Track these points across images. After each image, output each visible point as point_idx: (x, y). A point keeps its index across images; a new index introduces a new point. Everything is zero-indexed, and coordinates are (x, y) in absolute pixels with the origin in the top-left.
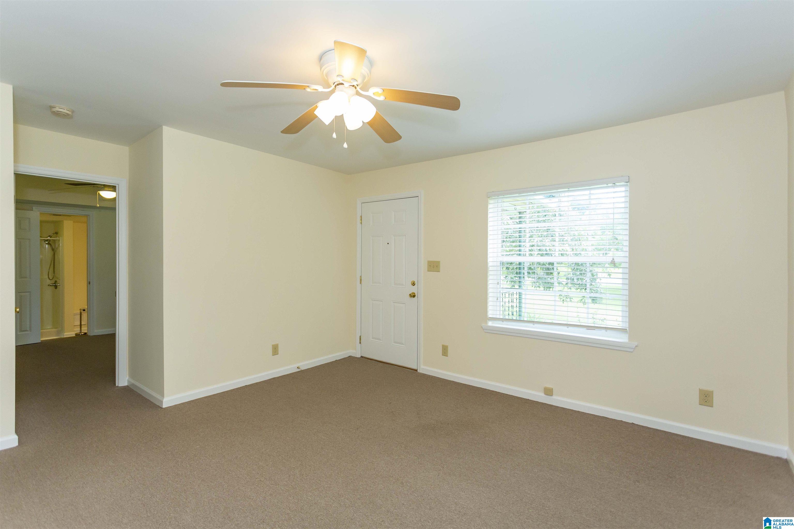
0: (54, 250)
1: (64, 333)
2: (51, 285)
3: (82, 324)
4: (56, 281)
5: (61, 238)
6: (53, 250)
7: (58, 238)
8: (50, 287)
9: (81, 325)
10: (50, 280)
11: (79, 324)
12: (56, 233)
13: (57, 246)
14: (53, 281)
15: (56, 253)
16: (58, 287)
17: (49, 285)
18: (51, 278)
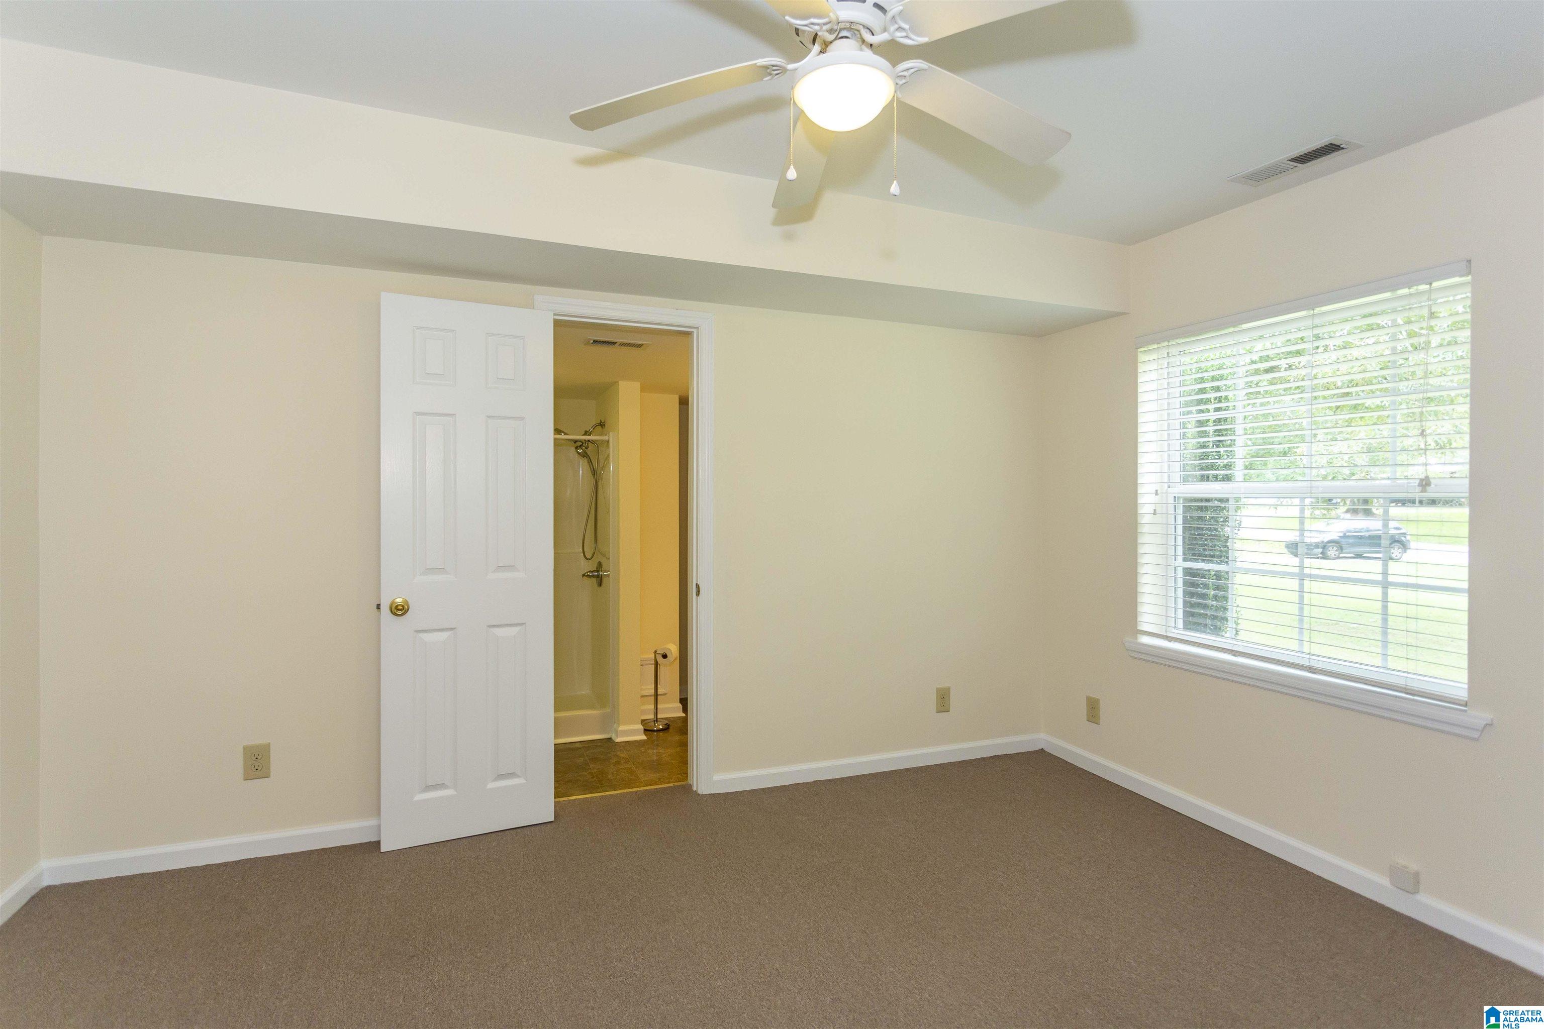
0: (596, 474)
1: (619, 725)
2: (588, 575)
3: (660, 691)
4: (600, 564)
5: (611, 437)
6: (593, 472)
7: (605, 438)
8: (586, 580)
9: (656, 695)
10: (587, 559)
11: (652, 692)
12: (602, 425)
13: (602, 462)
14: (591, 566)
15: (600, 483)
16: (605, 580)
17: (584, 575)
18: (589, 556)
